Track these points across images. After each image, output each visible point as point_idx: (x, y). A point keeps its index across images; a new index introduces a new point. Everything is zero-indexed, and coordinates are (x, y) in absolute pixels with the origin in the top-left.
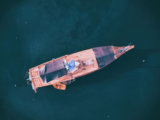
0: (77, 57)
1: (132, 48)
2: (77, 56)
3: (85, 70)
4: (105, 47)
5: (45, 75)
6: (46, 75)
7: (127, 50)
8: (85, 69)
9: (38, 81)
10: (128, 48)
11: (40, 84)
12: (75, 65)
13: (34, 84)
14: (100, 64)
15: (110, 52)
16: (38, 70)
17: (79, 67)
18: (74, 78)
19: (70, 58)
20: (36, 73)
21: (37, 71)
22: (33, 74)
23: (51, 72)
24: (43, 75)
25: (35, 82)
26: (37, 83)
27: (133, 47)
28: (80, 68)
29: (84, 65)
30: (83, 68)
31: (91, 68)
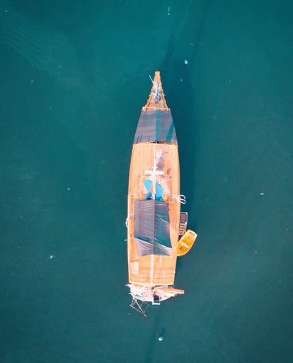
1: (159, 78)
2: (137, 176)
4: (140, 121)
5: (154, 244)
10: (157, 85)
15: (152, 116)
19: (136, 188)
24: (154, 248)
27: (157, 74)
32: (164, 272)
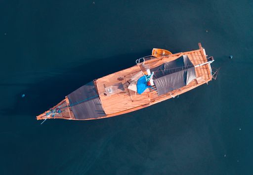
0: (132, 101)
2: (133, 103)
3: (118, 77)
5: (187, 68)
6: (184, 68)
7: (48, 112)
8: (120, 79)
9: (197, 60)
10: (47, 116)
11: (194, 56)
12: (137, 85)
13: (202, 56)
14: (94, 87)
16: (198, 79)
17: (129, 83)
18: (139, 64)
19: (146, 100)
20: (201, 74)
21: (199, 76)
22: (206, 72)
23: (177, 73)
24: (189, 67)
25: (202, 59)
26: (198, 58)
27: (38, 118)
28: (128, 81)
29: (121, 86)
30: (123, 82)
31: (108, 81)
32: (195, 59)
